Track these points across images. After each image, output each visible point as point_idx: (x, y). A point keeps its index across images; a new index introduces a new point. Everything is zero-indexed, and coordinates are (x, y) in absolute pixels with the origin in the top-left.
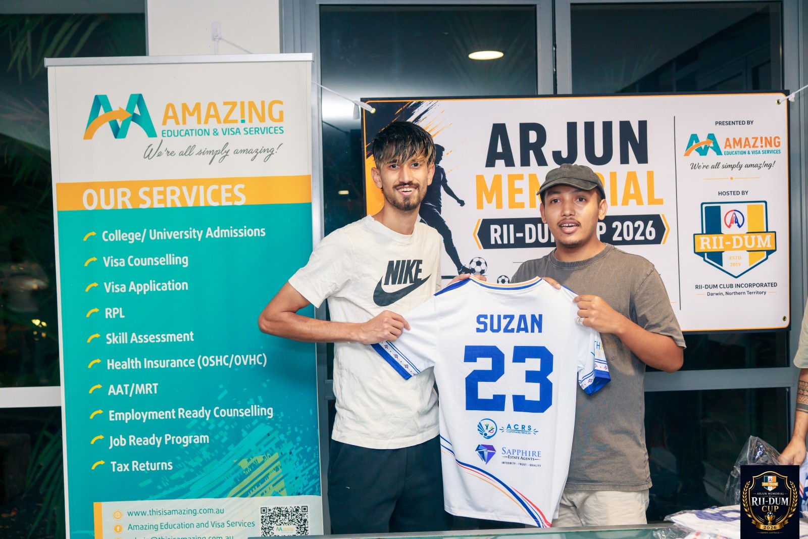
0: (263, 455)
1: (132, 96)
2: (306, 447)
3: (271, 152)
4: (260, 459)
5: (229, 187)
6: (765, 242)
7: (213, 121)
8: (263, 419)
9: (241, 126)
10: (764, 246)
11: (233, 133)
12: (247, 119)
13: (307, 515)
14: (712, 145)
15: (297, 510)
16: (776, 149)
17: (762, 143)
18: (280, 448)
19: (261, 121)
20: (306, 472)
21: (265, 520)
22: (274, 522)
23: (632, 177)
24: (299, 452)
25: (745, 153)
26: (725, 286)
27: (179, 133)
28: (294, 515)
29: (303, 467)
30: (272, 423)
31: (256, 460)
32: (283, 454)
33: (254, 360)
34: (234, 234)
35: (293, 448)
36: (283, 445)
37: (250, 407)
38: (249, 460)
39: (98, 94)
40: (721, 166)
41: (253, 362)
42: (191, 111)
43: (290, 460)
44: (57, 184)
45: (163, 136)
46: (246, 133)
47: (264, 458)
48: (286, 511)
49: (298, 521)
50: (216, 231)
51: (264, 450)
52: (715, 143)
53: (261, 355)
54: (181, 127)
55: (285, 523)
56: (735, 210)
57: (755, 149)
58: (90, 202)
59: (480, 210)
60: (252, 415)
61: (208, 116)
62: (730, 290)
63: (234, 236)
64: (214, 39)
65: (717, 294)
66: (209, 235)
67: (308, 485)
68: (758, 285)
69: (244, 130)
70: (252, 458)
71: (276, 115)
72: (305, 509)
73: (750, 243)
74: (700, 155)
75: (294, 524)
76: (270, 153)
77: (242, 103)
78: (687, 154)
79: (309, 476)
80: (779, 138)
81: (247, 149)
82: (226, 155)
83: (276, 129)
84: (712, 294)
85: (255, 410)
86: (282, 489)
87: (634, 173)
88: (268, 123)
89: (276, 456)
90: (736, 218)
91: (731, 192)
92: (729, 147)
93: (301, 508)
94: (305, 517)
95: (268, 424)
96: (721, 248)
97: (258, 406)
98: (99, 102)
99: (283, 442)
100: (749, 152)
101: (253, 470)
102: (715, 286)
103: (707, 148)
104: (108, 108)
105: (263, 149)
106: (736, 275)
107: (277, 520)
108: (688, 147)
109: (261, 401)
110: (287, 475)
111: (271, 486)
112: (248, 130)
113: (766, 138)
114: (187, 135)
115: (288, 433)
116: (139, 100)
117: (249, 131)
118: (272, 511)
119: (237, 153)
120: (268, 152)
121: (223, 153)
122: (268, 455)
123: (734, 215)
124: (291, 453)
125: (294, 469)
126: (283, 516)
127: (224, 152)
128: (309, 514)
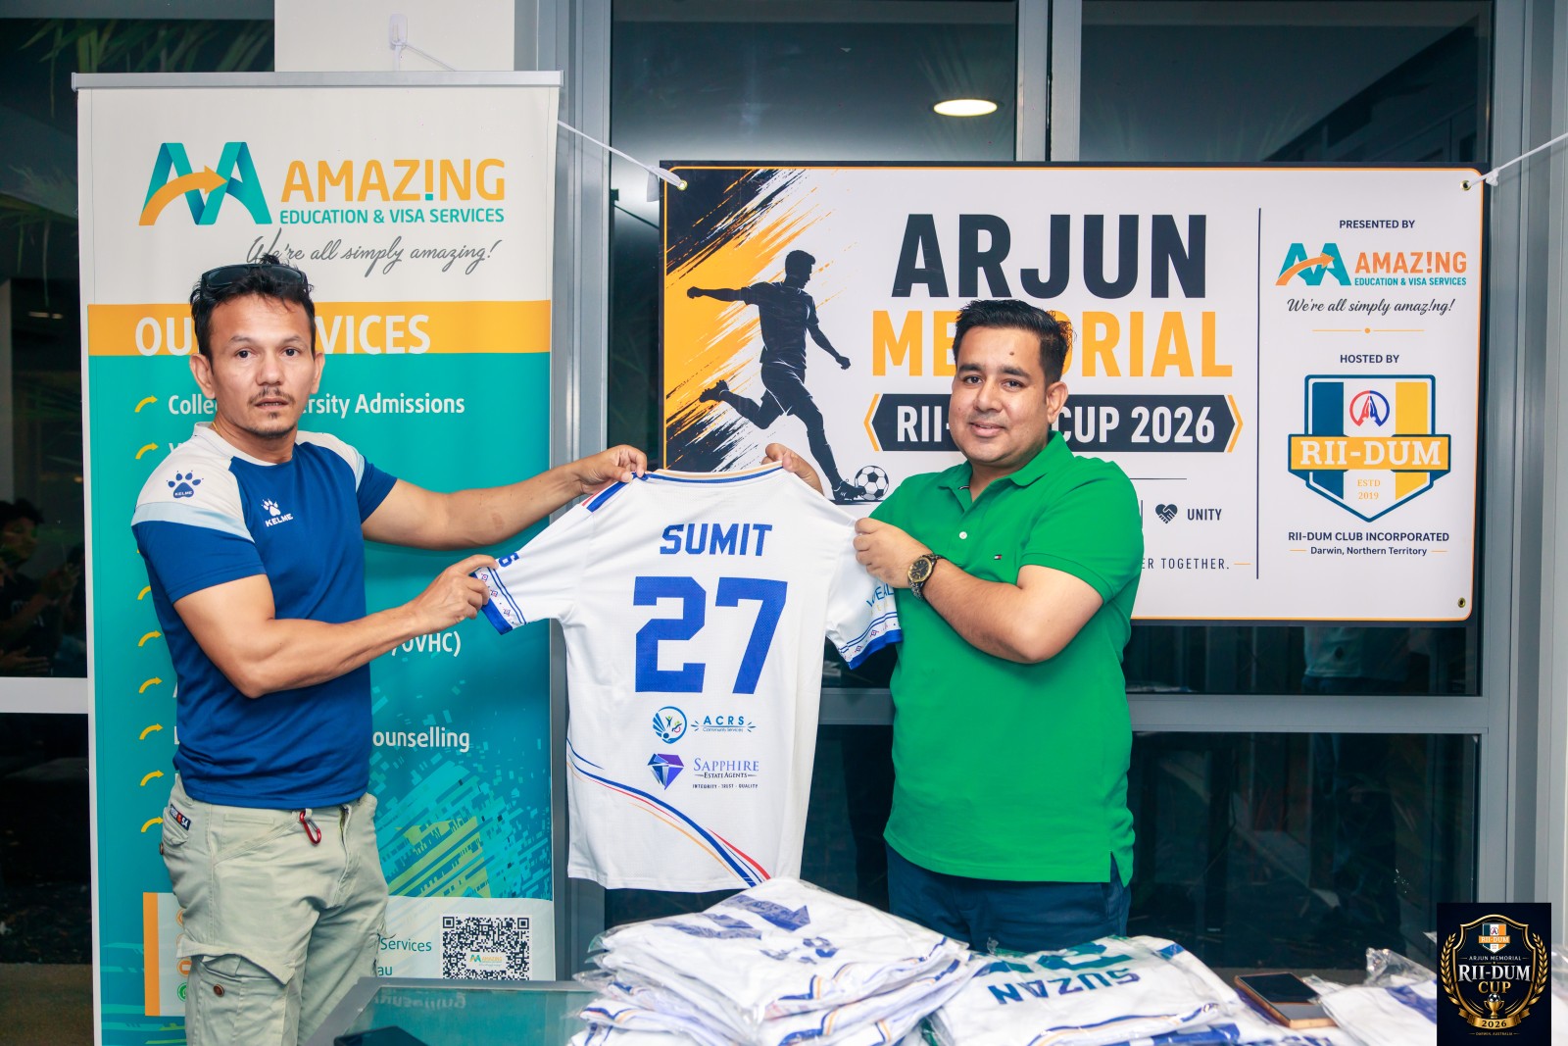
0: (449, 819)
1: (229, 146)
2: (529, 808)
3: (479, 256)
4: (444, 827)
5: (401, 319)
6: (1430, 455)
7: (374, 195)
8: (450, 754)
9: (426, 207)
10: (1426, 462)
11: (410, 219)
12: (436, 192)
13: (527, 934)
14: (1331, 265)
15: (509, 925)
16: (1458, 275)
17: (1429, 264)
18: (481, 809)
19: (462, 198)
20: (528, 854)
21: (451, 940)
22: (466, 944)
23: (1173, 322)
24: (517, 818)
25: (1395, 282)
26: (1347, 537)
27: (312, 216)
28: (503, 933)
29: (523, 846)
30: (467, 761)
31: (437, 829)
32: (486, 819)
33: (438, 642)
34: (406, 407)
35: (504, 810)
36: (487, 802)
37: (427, 731)
38: (423, 829)
39: (167, 141)
40: (1347, 305)
41: (435, 646)
42: (335, 175)
43: (499, 831)
44: (90, 307)
45: (282, 222)
46: (434, 219)
47: (451, 825)
48: (489, 926)
49: (511, 946)
50: (373, 401)
51: (452, 810)
52: (1338, 261)
53: (450, 635)
54: (316, 205)
55: (487, 949)
56: (1372, 392)
57: (1416, 276)
58: (148, 341)
59: (879, 378)
60: (432, 745)
61: (366, 186)
62: (1356, 545)
63: (408, 411)
64: (393, 47)
65: (1330, 551)
66: (362, 407)
67: (530, 879)
68: (1411, 537)
69: (431, 213)
70: (430, 824)
71: (491, 187)
72: (523, 923)
73: (1398, 456)
74: (1308, 284)
75: (504, 951)
76: (477, 258)
77: (429, 164)
78: (1282, 282)
79: (533, 863)
80: (1464, 256)
81: (436, 250)
82: (397, 260)
83: (490, 212)
84: (1321, 551)
85: (438, 737)
86: (483, 885)
87: (1178, 315)
88: (476, 201)
89: (473, 822)
90: (1373, 406)
91: (1365, 356)
92: (1364, 271)
93: (516, 921)
94: (524, 939)
95: (460, 762)
96: (1342, 463)
97: (443, 729)
98: (169, 156)
99: (487, 797)
100: (1403, 279)
101: (430, 848)
102: (1327, 536)
103: (1321, 271)
104: (185, 169)
105: (466, 249)
106: (1369, 516)
107: (472, 942)
108: (1285, 268)
109: (448, 719)
110: (492, 858)
111: (462, 878)
112: (438, 214)
113: (1438, 255)
114: (326, 221)
115: (496, 782)
116: (239, 154)
117: (439, 217)
118: (463, 925)
119: (416, 256)
120: (473, 256)
121: (390, 255)
122: (459, 820)
123: (1370, 401)
124: (500, 818)
125: (506, 848)
126: (483, 934)
127: (393, 255)
128: (531, 933)
